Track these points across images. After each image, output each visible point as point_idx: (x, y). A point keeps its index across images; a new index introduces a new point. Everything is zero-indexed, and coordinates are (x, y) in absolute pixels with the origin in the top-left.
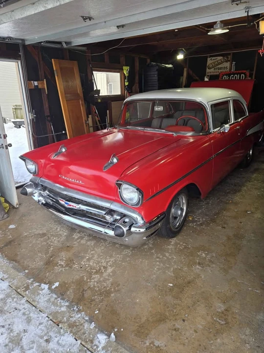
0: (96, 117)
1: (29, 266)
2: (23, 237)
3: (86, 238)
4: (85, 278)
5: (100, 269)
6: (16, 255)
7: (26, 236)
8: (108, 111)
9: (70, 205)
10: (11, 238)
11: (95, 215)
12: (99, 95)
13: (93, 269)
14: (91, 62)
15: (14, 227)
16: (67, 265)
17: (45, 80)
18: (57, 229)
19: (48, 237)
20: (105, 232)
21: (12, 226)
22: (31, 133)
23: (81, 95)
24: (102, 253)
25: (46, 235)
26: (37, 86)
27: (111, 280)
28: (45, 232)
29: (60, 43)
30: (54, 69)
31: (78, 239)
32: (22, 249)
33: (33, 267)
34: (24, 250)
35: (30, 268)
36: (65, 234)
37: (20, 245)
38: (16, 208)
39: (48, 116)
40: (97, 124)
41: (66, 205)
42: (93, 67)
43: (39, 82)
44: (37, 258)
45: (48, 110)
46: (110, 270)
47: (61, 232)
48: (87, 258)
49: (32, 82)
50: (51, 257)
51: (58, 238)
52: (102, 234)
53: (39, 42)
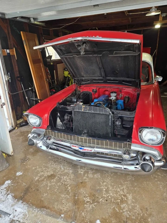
0: (49, 76)
1: (61, 210)
2: (36, 182)
3: (90, 172)
4: (117, 209)
5: (122, 198)
6: (41, 201)
7: (38, 180)
8: (55, 71)
9: (85, 150)
10: (25, 186)
11: (107, 154)
12: (51, 60)
13: (117, 200)
14: (43, 35)
15: (21, 174)
16: (93, 201)
17: (14, 48)
18: (61, 168)
19: (58, 177)
20: (124, 168)
21: (19, 174)
22: (7, 91)
23: (42, 60)
24: (113, 182)
25: (55, 176)
26: (9, 53)
27: (138, 206)
28: (53, 173)
29: (29, 18)
30: (23, 39)
31: (84, 174)
32: (43, 195)
33: (65, 209)
34: (45, 195)
35: (63, 211)
36: (71, 171)
37: (38, 190)
38: (10, 156)
39: (18, 77)
40: (49, 81)
41: (81, 150)
42: (45, 39)
43: (10, 50)
44: (62, 199)
45: (18, 73)
46: (130, 197)
47: (66, 171)
48: (104, 190)
49: (5, 50)
50: (75, 196)
51: (68, 177)
52: (122, 170)
53: (15, 17)
